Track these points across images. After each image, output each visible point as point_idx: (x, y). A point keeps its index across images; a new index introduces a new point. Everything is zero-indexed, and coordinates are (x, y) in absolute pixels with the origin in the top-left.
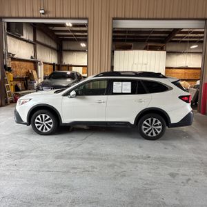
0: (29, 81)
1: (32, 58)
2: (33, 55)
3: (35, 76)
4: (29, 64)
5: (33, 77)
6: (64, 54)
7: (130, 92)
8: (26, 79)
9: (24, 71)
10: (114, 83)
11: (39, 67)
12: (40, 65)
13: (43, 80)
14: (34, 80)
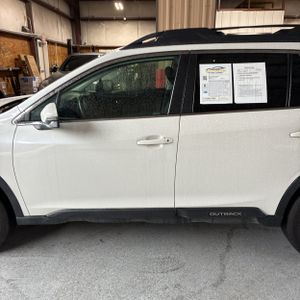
0: (21, 76)
1: (23, 29)
2: (26, 25)
3: (33, 67)
4: (18, 42)
5: (29, 69)
6: (84, 27)
7: (264, 100)
8: (16, 73)
9: (9, 57)
10: (204, 68)
11: (40, 49)
12: (41, 44)
13: (48, 75)
14: (30, 74)
